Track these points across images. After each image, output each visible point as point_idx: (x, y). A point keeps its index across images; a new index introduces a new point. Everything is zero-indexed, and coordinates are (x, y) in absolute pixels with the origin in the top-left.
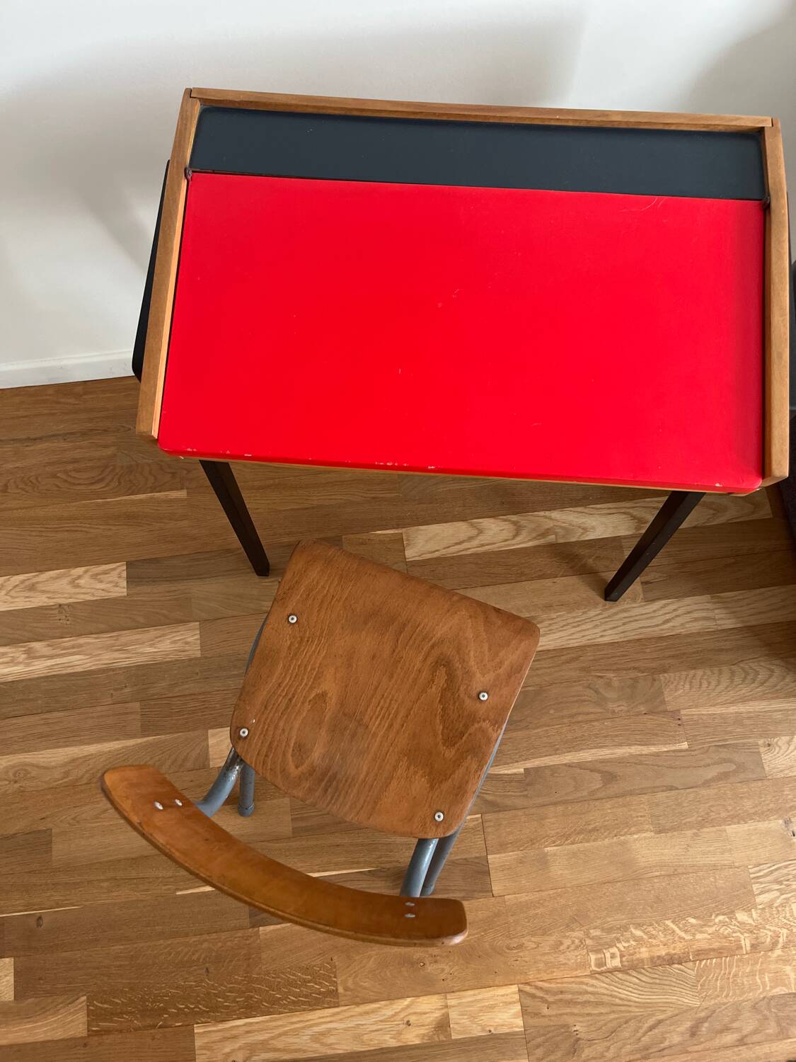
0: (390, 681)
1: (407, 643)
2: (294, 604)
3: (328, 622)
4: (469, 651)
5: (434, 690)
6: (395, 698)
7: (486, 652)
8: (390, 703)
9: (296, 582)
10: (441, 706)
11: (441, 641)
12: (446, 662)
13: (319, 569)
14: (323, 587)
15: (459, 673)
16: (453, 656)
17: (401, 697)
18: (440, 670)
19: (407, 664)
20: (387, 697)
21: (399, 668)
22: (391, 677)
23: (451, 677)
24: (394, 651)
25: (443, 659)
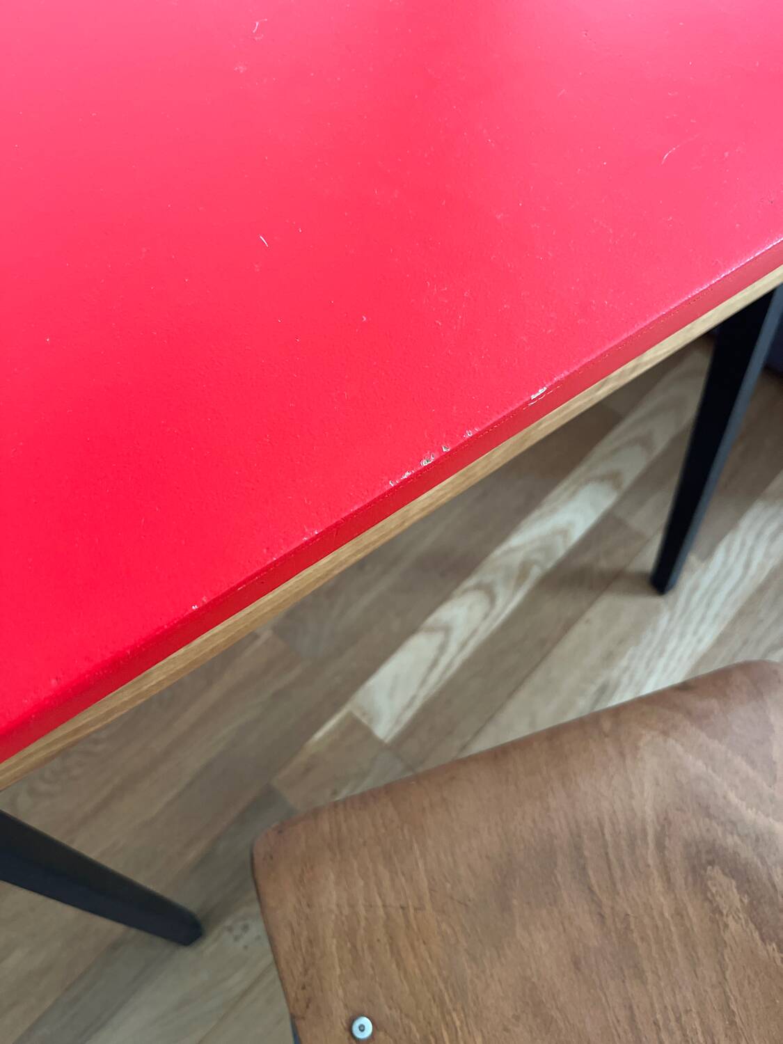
0: (644, 983)
1: (611, 876)
2: (340, 992)
3: (435, 971)
4: (725, 797)
5: (736, 927)
6: (682, 1009)
7: (751, 773)
8: (682, 1029)
9: (310, 942)
10: (774, 945)
11: (665, 823)
12: (708, 852)
13: (332, 877)
14: (370, 906)
15: (747, 853)
16: (708, 830)
17: (689, 995)
18: (711, 878)
19: (646, 920)
20: (667, 1019)
21: (639, 943)
22: (639, 974)
23: (741, 874)
24: (602, 916)
25: (699, 852)
